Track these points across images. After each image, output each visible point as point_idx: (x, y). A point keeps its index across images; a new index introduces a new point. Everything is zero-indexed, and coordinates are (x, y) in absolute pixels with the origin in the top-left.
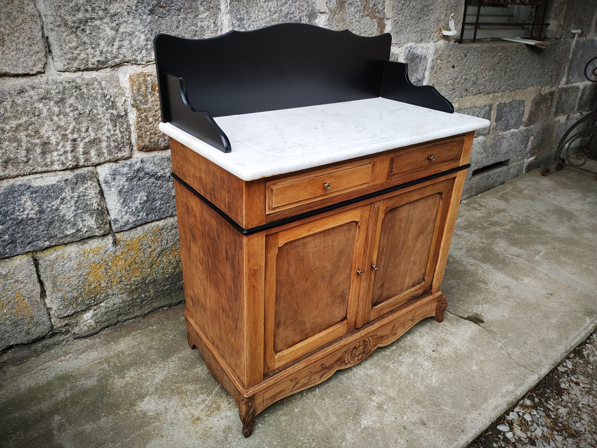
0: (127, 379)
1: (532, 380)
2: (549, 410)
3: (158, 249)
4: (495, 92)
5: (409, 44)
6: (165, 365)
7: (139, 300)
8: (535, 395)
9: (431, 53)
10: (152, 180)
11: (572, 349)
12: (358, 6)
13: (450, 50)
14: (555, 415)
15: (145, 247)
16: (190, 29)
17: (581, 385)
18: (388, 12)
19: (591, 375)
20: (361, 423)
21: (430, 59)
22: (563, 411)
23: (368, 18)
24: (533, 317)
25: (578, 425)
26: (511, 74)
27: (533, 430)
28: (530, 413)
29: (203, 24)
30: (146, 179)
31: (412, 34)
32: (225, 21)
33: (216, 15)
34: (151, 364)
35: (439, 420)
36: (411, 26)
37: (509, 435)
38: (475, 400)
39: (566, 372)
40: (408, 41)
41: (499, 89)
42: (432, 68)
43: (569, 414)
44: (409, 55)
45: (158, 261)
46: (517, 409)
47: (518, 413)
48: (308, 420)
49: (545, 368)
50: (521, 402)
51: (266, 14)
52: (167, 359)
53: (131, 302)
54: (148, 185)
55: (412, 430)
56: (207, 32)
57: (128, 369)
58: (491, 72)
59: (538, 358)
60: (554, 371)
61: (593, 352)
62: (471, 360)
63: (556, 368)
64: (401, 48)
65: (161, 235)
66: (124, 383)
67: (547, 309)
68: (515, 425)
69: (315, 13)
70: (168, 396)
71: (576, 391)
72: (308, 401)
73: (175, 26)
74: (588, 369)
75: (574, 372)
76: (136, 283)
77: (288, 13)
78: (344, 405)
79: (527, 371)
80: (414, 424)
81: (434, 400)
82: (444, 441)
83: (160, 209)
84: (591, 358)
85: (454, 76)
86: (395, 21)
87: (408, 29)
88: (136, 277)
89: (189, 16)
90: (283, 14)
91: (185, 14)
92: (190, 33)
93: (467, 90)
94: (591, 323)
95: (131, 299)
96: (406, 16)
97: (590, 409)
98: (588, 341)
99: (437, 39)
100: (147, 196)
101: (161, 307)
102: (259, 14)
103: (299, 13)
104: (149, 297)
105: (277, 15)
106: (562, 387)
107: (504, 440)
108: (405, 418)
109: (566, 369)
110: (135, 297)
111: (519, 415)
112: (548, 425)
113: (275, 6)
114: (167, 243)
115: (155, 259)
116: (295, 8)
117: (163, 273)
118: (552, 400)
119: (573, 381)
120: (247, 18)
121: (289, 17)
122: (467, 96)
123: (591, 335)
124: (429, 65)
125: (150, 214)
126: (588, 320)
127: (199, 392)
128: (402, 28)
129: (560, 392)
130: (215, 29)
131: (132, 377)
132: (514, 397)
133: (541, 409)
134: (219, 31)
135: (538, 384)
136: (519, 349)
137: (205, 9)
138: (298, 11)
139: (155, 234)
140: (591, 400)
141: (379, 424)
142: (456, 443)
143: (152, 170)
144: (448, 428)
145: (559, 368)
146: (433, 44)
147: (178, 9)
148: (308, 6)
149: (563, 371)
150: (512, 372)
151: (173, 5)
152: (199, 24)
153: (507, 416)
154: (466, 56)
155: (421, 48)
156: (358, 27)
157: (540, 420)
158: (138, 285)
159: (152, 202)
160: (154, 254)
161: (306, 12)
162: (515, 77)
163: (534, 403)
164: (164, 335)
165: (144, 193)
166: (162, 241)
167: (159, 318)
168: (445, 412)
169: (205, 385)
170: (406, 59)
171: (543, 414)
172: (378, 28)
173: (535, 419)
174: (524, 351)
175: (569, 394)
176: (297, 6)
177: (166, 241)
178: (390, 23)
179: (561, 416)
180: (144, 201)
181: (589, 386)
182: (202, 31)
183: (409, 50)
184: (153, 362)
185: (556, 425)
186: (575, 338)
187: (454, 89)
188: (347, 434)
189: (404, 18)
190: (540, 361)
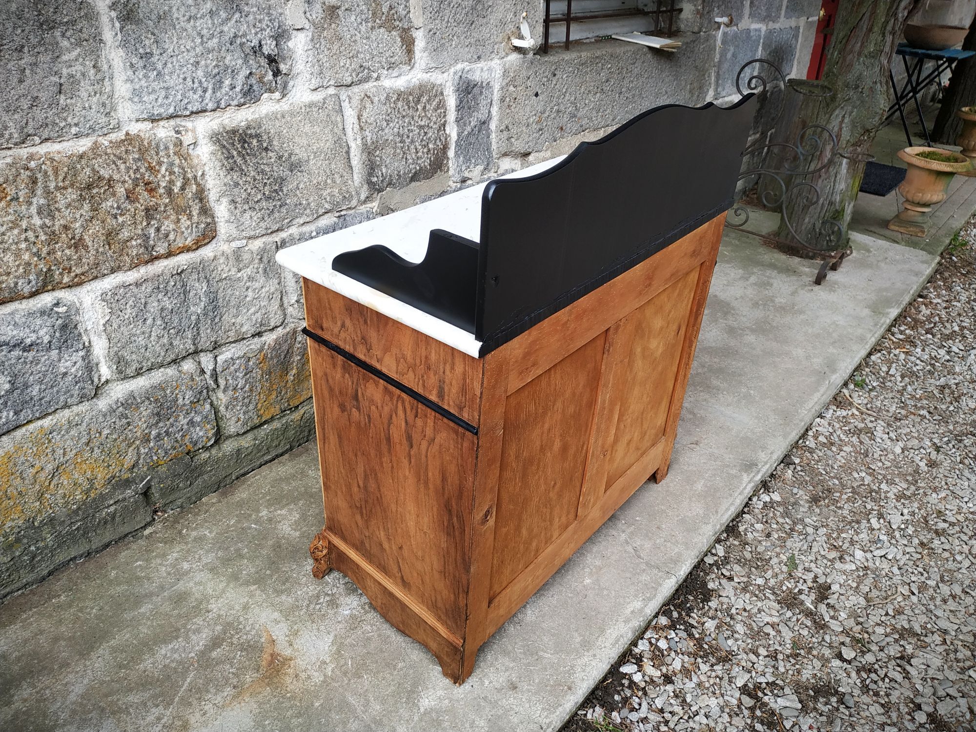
0: (17, 705)
1: (669, 586)
2: (693, 626)
3: (50, 467)
4: (608, 126)
5: (459, 66)
6: (85, 666)
7: (26, 558)
8: (672, 608)
9: (497, 76)
10: (17, 353)
11: (723, 528)
12: (362, 12)
13: (528, 68)
14: (699, 634)
15: (23, 468)
16: (47, 83)
17: (736, 580)
18: (417, 18)
19: (750, 561)
20: (420, 704)
21: (496, 87)
22: (710, 625)
23: (382, 30)
24: (671, 485)
25: (730, 642)
26: (630, 95)
27: (669, 663)
28: (666, 638)
29: (72, 70)
30: (3, 353)
31: (462, 50)
32: (116, 60)
33: (95, 53)
34: (61, 668)
35: (536, 676)
36: (458, 37)
37: (637, 678)
38: (587, 634)
39: (716, 563)
40: (456, 62)
41: (613, 120)
42: (502, 100)
43: (718, 627)
44: (461, 83)
45: (52, 486)
46: (648, 635)
47: (649, 640)
48: (335, 717)
49: (686, 565)
50: (654, 623)
51: (193, 41)
52: (88, 654)
53: (12, 563)
54: (10, 362)
55: (496, 702)
56: (82, 84)
57: (17, 686)
58: (598, 95)
59: (677, 550)
60: (699, 565)
61: (752, 525)
62: (583, 569)
63: (702, 560)
64: (446, 74)
65: (50, 441)
66: (12, 713)
67: (691, 468)
68: (645, 660)
69: (284, 31)
70: (95, 721)
71: (728, 589)
72: (336, 685)
73: (16, 80)
74: (745, 553)
75: (726, 560)
76: (16, 530)
77: (235, 36)
78: (393, 680)
79: (660, 574)
80: (499, 690)
81: (528, 646)
82: (543, 709)
83: (41, 399)
84: (749, 535)
85: (540, 108)
86: (430, 31)
87: (454, 43)
88: (13, 520)
89: (41, 58)
90: (227, 38)
91: (32, 55)
92: (48, 91)
93: (562, 129)
94: (749, 482)
95: (9, 559)
96: (448, 21)
97: (746, 614)
98: (746, 510)
99: (504, 53)
100: (10, 382)
101: (71, 560)
102: (180, 42)
103: (256, 34)
104: (46, 547)
105: (215, 40)
106: (709, 587)
107: (630, 687)
108: (487, 682)
109: (716, 558)
110: (17, 554)
111: (650, 643)
112: (690, 650)
113: (210, 26)
114: (64, 454)
115: (47, 484)
116: (248, 26)
117: (67, 503)
118: (695, 611)
119: (725, 576)
120: (158, 52)
121: (238, 42)
122: (563, 138)
123: (750, 499)
124: (496, 96)
125: (21, 411)
126: (745, 478)
127: (149, 704)
128: (443, 41)
129: (707, 595)
130: (98, 77)
131: (25, 700)
132: (641, 619)
133: (682, 627)
134: (107, 80)
135: (677, 590)
136: (650, 539)
137: (71, 44)
138: (253, 31)
139: (37, 442)
140: (747, 601)
141: (447, 701)
142: (560, 708)
143: (14, 337)
144: (548, 688)
145: (706, 559)
146: (498, 62)
147: (16, 49)
148: (270, 21)
149: (711, 562)
150: (640, 578)
151: (4, 42)
152: (65, 71)
153: (635, 649)
154: (555, 75)
155: (479, 69)
156: (367, 47)
157: (680, 645)
158: (19, 532)
159: (22, 391)
160: (42, 476)
161: (268, 30)
162: (636, 98)
163: (672, 621)
164: (81, 610)
165: (4, 378)
166: (54, 451)
167: (70, 580)
168: (545, 661)
169: (159, 689)
170: (458, 90)
171: (683, 635)
172: (403, 45)
173: (672, 643)
174: (658, 541)
175: (720, 596)
176: (251, 23)
177: (62, 451)
178: (421, 34)
179: (708, 633)
180: (7, 392)
181: (745, 579)
182: (73, 83)
183: (460, 76)
184: (65, 665)
185: (701, 647)
186: (727, 509)
187: (541, 130)
188: (398, 728)
189: (444, 24)
190: (679, 555)
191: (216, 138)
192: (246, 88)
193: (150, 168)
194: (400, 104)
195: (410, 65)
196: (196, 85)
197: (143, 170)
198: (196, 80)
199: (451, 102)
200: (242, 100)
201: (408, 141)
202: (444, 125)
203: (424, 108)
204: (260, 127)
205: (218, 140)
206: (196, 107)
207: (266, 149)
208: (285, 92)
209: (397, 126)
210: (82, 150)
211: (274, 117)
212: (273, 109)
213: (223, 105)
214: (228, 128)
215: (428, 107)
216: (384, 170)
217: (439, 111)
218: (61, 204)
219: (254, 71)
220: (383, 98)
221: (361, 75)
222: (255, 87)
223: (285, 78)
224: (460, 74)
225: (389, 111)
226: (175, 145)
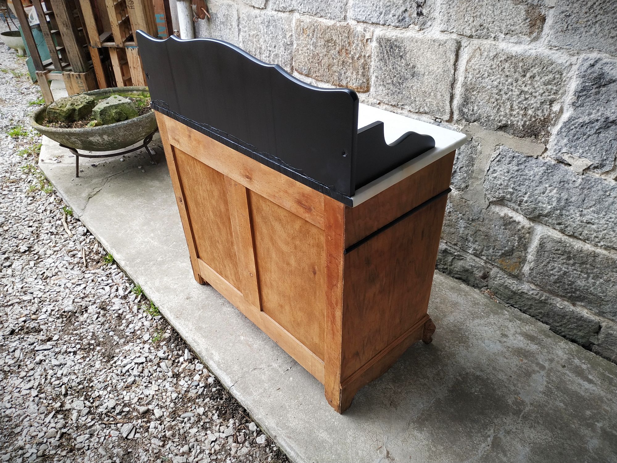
2: (204, 399)
5: (594, 55)
8: (217, 388)
14: (198, 402)
22: (202, 411)
27: (185, 379)
28: (200, 380)
31: (602, 40)
36: (601, 25)
37: (181, 359)
40: (591, 49)
43: (198, 415)
44: (589, 71)
46: (205, 371)
49: (240, 395)
50: (211, 375)
60: (246, 415)
62: (253, 338)
64: (576, 57)
68: (189, 365)
75: (252, 443)
86: (563, 12)
87: (593, 30)
96: (592, 7)
107: (178, 354)
111: (200, 370)
112: (189, 393)
118: (213, 403)
133: (205, 393)
145: (252, 423)
153: (198, 361)
156: (491, 12)
157: (194, 388)
163: (210, 386)
170: (584, 76)
171: (200, 392)
172: (527, 19)
173: (196, 384)
178: (554, 14)
179: (197, 408)
183: (592, 66)
189: (584, 9)
190: (250, 394)
191: (380, 41)
192: (401, 18)
193: (349, 43)
194: (507, 65)
195: (530, 37)
196: (377, 9)
197: (347, 42)
198: (378, 7)
199: (573, 85)
200: (398, 24)
201: (505, 97)
202: (551, 102)
203: (533, 77)
204: (402, 43)
205: (380, 43)
206: (375, 20)
207: (401, 57)
208: (423, 27)
209: (498, 80)
210: (330, 24)
211: (412, 40)
212: (413, 35)
213: (387, 24)
214: (386, 37)
215: (537, 78)
216: (476, 108)
217: (550, 87)
218: (319, 44)
219: (408, 9)
220: (492, 54)
221: (479, 31)
222: (407, 19)
223: (425, 19)
224: (592, 62)
225: (494, 66)
226: (362, 36)
